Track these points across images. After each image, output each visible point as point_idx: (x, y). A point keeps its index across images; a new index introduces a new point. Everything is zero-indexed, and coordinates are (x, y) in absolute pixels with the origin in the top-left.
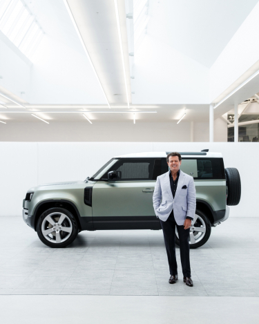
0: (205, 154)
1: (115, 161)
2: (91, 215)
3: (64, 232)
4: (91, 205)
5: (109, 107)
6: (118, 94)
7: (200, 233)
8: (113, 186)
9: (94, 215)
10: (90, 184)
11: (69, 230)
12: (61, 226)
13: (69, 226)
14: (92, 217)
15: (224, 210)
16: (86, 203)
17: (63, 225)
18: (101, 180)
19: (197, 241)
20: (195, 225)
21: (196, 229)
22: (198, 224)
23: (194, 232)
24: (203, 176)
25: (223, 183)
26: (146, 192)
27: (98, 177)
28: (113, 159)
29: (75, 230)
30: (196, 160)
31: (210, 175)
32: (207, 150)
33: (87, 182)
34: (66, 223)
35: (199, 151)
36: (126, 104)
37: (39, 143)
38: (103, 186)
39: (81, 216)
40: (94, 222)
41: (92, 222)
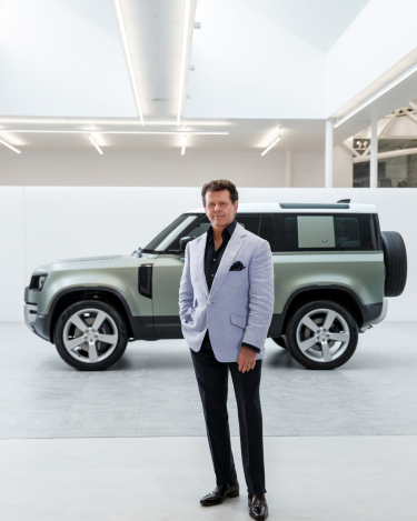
0: (348, 207)
1: (190, 219)
2: (150, 314)
3: (102, 343)
4: (150, 296)
5: (142, 123)
6: (160, 99)
7: (338, 344)
9: (157, 314)
10: (148, 259)
11: (113, 339)
12: (97, 334)
13: (111, 332)
14: (153, 317)
15: (381, 304)
16: (142, 294)
17: (100, 331)
18: (167, 252)
19: (334, 358)
20: (331, 330)
21: (333, 336)
22: (337, 327)
23: (329, 341)
24: (343, 246)
25: (379, 257)
27: (161, 247)
28: (186, 215)
29: (123, 339)
30: (332, 217)
31: (357, 243)
32: (348, 201)
33: (140, 256)
34: (106, 328)
35: (334, 202)
36: (174, 118)
37: (26, 187)
38: (171, 262)
39: (134, 315)
40: (156, 325)
41: (151, 325)
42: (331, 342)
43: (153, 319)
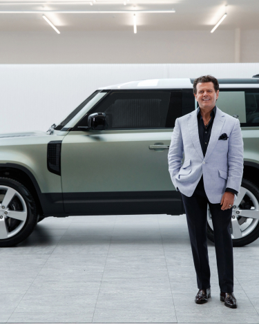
2: (60, 191)
3: (12, 219)
4: (59, 173)
7: (249, 221)
8: (97, 139)
9: (65, 191)
10: (58, 136)
11: (22, 216)
12: (7, 210)
13: (20, 209)
14: (62, 194)
16: (50, 170)
17: (10, 207)
18: (76, 128)
19: (244, 234)
20: (241, 207)
21: (243, 213)
23: (239, 218)
24: (254, 121)
26: (155, 149)
27: (71, 124)
28: (97, 92)
30: (243, 93)
33: (52, 133)
34: (15, 205)
35: (250, 77)
38: (80, 139)
39: (43, 192)
40: (65, 202)
41: (61, 202)
42: (241, 219)
43: (63, 196)
